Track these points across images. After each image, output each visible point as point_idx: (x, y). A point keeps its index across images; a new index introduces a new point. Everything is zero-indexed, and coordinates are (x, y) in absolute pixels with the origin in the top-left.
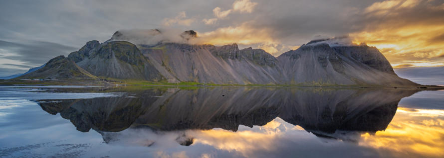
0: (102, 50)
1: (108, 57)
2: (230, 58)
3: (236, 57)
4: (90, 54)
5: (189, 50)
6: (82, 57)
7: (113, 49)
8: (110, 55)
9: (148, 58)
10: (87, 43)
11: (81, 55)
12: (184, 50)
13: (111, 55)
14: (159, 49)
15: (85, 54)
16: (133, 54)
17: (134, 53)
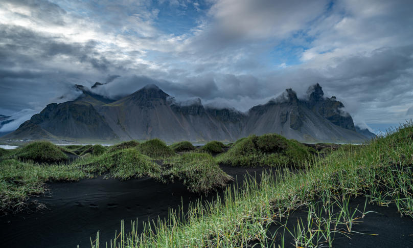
0: (61, 111)
1: (66, 118)
2: (192, 114)
3: (198, 113)
4: (50, 115)
5: (148, 107)
6: (43, 119)
7: (70, 110)
8: (67, 116)
9: (103, 117)
10: (47, 106)
11: (42, 117)
12: (143, 106)
13: (69, 117)
14: (117, 105)
15: (45, 116)
16: (88, 114)
17: (90, 113)
